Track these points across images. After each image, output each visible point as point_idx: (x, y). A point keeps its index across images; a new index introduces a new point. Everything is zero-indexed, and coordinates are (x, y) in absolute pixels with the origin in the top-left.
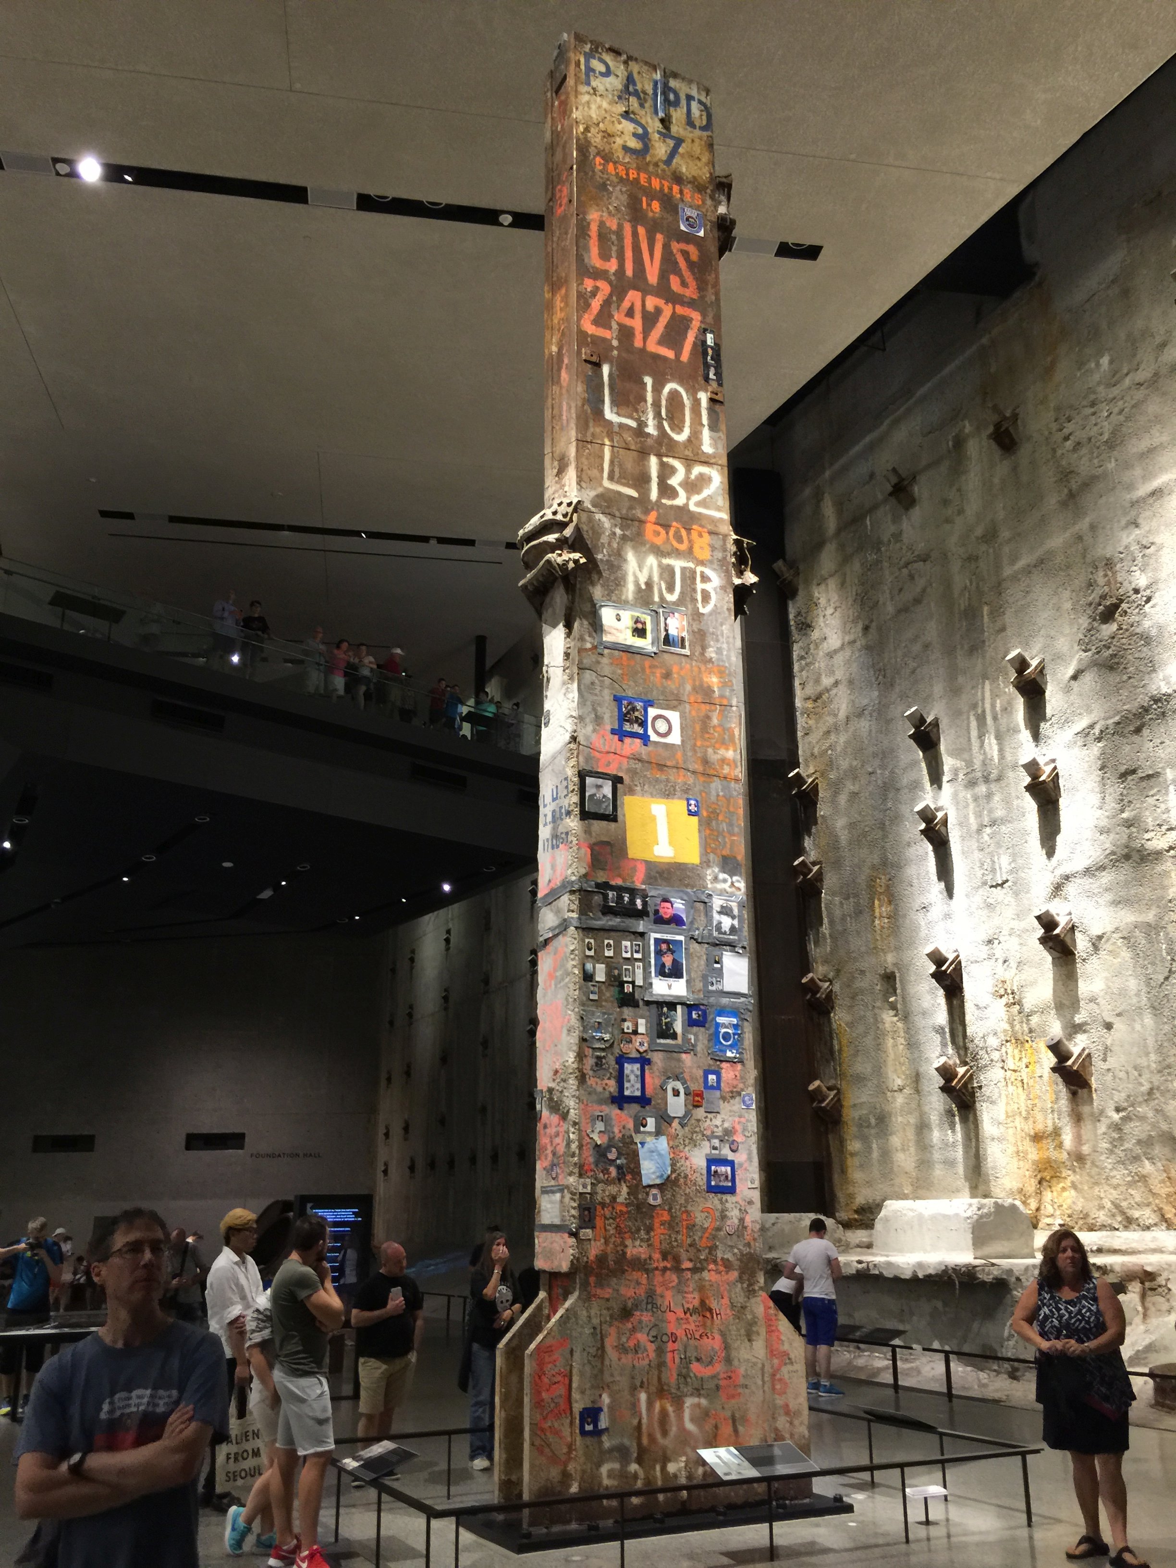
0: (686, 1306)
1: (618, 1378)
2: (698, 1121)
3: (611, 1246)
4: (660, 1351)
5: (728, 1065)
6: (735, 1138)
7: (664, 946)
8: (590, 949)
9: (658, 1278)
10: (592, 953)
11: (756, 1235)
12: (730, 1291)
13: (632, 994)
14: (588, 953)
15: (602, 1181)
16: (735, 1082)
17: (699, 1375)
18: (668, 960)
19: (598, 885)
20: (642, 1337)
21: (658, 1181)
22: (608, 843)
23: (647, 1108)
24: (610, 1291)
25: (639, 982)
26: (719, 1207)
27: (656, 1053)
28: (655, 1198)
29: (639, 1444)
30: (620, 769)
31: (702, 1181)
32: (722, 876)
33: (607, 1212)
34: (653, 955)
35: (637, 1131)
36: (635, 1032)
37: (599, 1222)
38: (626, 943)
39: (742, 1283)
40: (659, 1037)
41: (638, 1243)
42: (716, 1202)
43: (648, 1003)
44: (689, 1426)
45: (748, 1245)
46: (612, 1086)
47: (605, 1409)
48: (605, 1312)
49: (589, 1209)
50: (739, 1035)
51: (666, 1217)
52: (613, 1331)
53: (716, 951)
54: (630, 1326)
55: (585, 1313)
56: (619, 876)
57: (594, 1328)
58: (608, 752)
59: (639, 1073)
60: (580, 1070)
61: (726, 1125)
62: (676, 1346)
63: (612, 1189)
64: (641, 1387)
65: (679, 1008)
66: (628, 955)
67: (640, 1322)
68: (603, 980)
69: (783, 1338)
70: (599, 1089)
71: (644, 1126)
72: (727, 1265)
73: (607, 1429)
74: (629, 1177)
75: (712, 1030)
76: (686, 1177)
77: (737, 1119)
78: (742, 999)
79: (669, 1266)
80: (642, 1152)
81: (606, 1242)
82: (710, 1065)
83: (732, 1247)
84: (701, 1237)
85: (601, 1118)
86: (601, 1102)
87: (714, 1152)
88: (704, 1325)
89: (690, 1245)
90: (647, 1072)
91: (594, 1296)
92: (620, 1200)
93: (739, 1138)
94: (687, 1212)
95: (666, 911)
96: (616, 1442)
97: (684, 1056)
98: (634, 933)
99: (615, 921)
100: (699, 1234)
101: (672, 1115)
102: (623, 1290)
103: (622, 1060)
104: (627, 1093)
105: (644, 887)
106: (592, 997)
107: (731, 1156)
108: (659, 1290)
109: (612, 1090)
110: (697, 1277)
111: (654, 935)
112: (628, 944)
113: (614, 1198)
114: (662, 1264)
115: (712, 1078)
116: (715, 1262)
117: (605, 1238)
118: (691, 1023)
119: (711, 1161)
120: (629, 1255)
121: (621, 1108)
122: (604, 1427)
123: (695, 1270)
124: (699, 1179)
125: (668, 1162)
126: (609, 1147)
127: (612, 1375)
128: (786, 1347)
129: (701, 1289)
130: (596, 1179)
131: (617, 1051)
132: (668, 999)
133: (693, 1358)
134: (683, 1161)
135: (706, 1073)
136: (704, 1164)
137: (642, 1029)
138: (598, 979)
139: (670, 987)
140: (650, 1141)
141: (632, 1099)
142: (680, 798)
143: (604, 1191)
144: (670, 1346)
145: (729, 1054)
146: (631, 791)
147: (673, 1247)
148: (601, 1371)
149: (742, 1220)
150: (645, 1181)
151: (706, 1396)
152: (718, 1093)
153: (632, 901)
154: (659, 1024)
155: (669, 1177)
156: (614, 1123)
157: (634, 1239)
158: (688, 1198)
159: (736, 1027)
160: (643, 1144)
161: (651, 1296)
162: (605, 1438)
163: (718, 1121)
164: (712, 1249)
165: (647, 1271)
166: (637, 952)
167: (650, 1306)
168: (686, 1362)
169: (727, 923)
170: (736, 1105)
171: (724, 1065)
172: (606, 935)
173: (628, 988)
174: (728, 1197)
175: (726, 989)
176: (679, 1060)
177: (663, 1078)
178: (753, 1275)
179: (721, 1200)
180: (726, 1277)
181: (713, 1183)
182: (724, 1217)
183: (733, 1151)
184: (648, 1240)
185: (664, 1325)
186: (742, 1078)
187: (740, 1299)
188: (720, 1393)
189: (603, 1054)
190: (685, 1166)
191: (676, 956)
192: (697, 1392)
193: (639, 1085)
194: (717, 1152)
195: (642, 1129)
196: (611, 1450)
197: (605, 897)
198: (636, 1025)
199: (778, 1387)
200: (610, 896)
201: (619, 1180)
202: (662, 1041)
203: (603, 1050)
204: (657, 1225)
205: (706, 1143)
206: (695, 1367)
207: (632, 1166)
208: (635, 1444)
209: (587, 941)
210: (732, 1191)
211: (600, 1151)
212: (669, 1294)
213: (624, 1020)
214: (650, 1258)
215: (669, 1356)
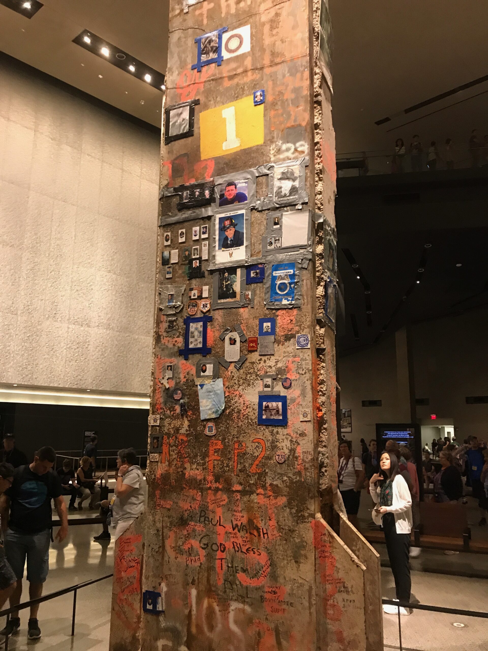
0: (235, 523)
1: (174, 573)
2: (253, 363)
3: (173, 467)
4: (210, 557)
5: (284, 312)
6: (288, 376)
7: (227, 223)
8: (167, 241)
9: (210, 496)
10: (169, 243)
11: (307, 465)
12: (278, 515)
13: (199, 268)
14: (166, 243)
15: (169, 417)
16: (290, 327)
17: (245, 584)
18: (230, 234)
19: (175, 189)
20: (195, 543)
21: (214, 416)
22: (186, 154)
23: (208, 357)
24: (171, 503)
25: (205, 257)
26: (270, 438)
27: (217, 312)
28: (210, 430)
29: (189, 631)
30: (198, 93)
31: (254, 416)
32: (284, 147)
33: (172, 441)
34: (217, 232)
35: (199, 376)
36: (200, 297)
37: (165, 449)
38: (196, 228)
39: (291, 509)
40: (220, 298)
41: (194, 466)
42: (267, 432)
43: (212, 272)
44: (234, 627)
45: (299, 473)
46: (180, 341)
47: (163, 595)
48: (166, 519)
49: (157, 438)
50: (296, 283)
51: (220, 446)
52: (172, 534)
53: (277, 214)
54: (185, 532)
55: (151, 517)
56: (193, 177)
57: (158, 531)
58: (189, 85)
59: (201, 329)
60: (157, 333)
61: (279, 365)
62: (224, 555)
63: (177, 423)
64: (193, 583)
65: (239, 271)
66: (197, 238)
67: (194, 530)
68: (177, 262)
69: (338, 565)
70: (170, 346)
71: (204, 371)
72: (276, 491)
73: (163, 612)
74: (190, 413)
75: (268, 284)
76: (239, 412)
77: (290, 359)
78: (302, 251)
79: (220, 487)
80: (201, 392)
81: (170, 465)
82: (266, 315)
83: (282, 475)
84: (252, 464)
85: (170, 368)
86: (171, 355)
87: (266, 389)
88: (251, 541)
89: (240, 471)
90: (209, 327)
91: (159, 505)
92: (183, 431)
93: (292, 376)
94: (240, 443)
95: (231, 193)
96: (170, 624)
97: (242, 310)
98: (203, 218)
99: (187, 214)
100: (250, 461)
101: (229, 360)
102: (181, 504)
103: (189, 320)
104: (191, 346)
105: (212, 179)
106: (168, 276)
107: (283, 392)
108: (211, 507)
109: (180, 345)
110: (245, 499)
111: (218, 216)
112: (198, 228)
113: (177, 430)
114: (215, 485)
115: (267, 325)
116: (264, 487)
117: (169, 461)
118: (249, 281)
119: (263, 398)
120: (187, 476)
121: (186, 359)
122: (160, 609)
123: (243, 493)
124: (251, 414)
125: (223, 399)
126: (176, 390)
127: (170, 570)
128: (341, 575)
129: (249, 509)
130: (164, 415)
131: (185, 315)
132: (230, 265)
133: (239, 568)
134: (237, 399)
135: (262, 322)
136: (256, 400)
137: (205, 294)
138: (172, 261)
139: (231, 255)
140: (209, 384)
141: (196, 351)
142: (247, 95)
143: (170, 424)
144: (219, 554)
145: (285, 302)
146: (206, 107)
147: (224, 472)
148: (162, 564)
149: (292, 451)
150: (203, 417)
151: (251, 605)
152: (272, 338)
153: (202, 194)
154: (221, 287)
155: (224, 411)
156: (180, 370)
157: (192, 463)
158: (240, 431)
159: (292, 276)
160: (202, 386)
161: (204, 510)
162: (161, 618)
163: (272, 362)
164: (262, 475)
165: (202, 490)
166: (204, 233)
167: (202, 519)
168: (232, 570)
169: (287, 186)
170: (291, 346)
171: (280, 313)
172: (181, 226)
173: (196, 264)
174: (280, 430)
175: (284, 246)
176: (237, 314)
177: (222, 331)
178: (303, 501)
179: (272, 432)
180: (274, 501)
181: (264, 417)
182: (274, 447)
183: (285, 388)
184: (204, 464)
185: (214, 536)
186: (297, 322)
187: (289, 522)
188: (265, 603)
189: (175, 318)
190: (238, 403)
191: (237, 228)
192: (242, 599)
193: (201, 339)
194: (269, 389)
195: (202, 374)
196: (166, 630)
197: (181, 197)
198: (201, 292)
199: (331, 612)
200: (185, 194)
201: (182, 415)
202: (222, 301)
203: (174, 315)
204: (211, 452)
205: (261, 382)
206: (241, 576)
207: (193, 404)
208: (185, 630)
209: (165, 234)
210: (283, 423)
211: (169, 393)
212: (219, 511)
213: (191, 289)
214: (205, 479)
215: (218, 562)
